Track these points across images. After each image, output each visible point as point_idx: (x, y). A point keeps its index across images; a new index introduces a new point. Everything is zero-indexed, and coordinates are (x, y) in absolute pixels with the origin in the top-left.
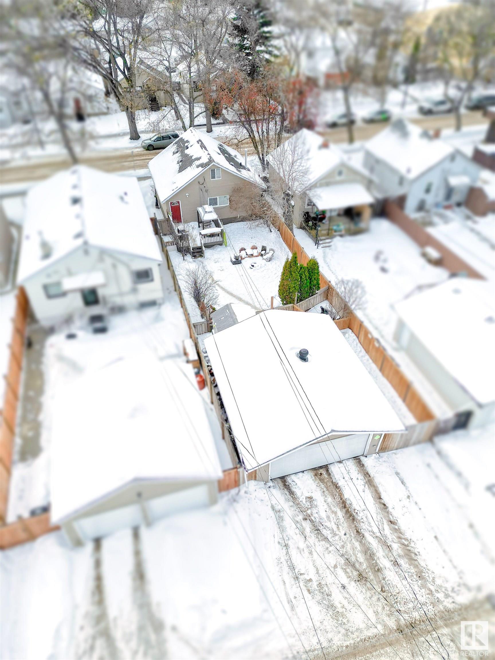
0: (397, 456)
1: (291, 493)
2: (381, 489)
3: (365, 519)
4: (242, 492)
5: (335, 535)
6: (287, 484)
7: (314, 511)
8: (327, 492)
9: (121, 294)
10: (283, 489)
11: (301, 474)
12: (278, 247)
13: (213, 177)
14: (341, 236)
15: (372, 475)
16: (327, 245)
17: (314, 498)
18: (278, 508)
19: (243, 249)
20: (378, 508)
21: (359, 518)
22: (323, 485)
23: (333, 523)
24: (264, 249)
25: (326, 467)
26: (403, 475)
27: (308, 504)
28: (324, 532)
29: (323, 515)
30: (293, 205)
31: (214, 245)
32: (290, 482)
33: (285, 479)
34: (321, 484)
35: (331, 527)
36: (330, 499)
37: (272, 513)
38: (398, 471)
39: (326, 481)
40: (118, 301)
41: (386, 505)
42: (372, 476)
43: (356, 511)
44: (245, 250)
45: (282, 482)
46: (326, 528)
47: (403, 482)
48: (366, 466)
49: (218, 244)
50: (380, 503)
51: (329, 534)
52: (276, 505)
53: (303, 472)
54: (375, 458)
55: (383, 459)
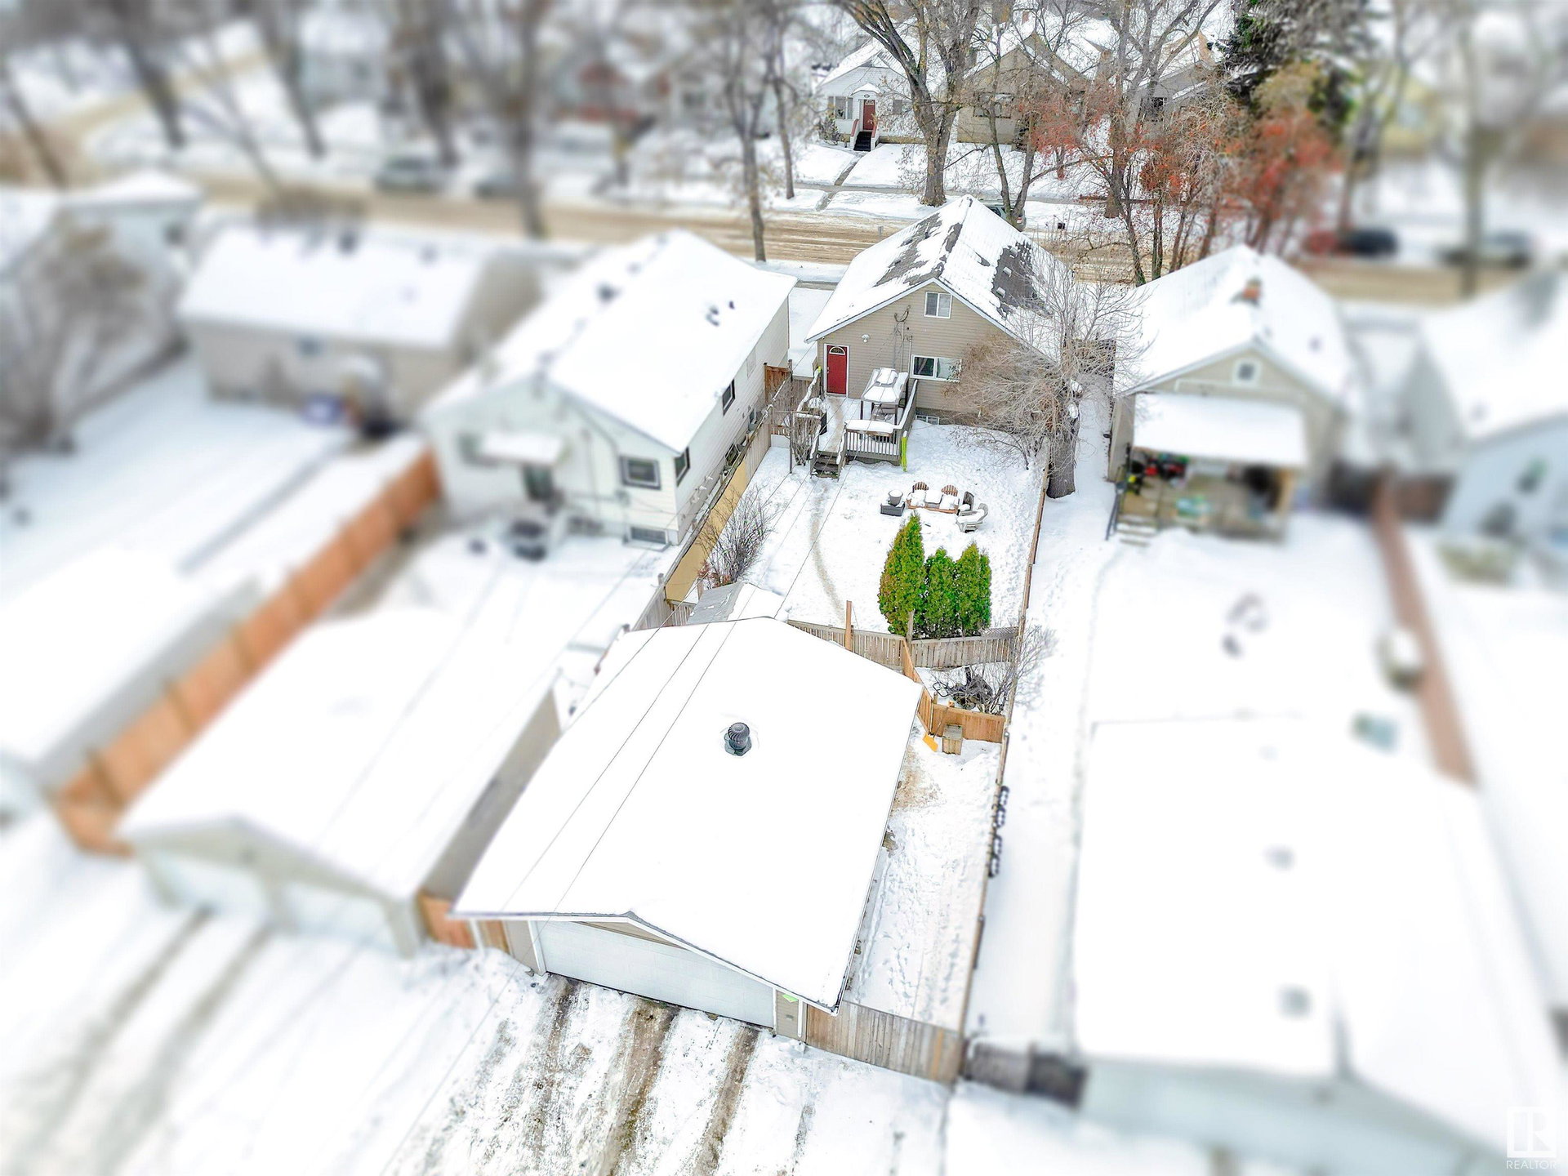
0: (846, 1075)
1: (561, 1019)
2: (736, 1123)
3: (649, 1161)
4: (470, 966)
5: (565, 1153)
6: (571, 998)
7: (570, 1082)
8: (626, 1058)
10: (553, 1005)
11: (614, 995)
13: (931, 309)
14: (1194, 530)
16: (1140, 539)
17: (592, 1056)
18: (510, 1032)
19: (923, 487)
20: (696, 1156)
21: (640, 1152)
22: (632, 1041)
23: (580, 1128)
24: (968, 499)
25: (673, 1010)
26: (815, 1122)
27: (573, 1060)
29: (579, 1098)
31: (878, 461)
32: (580, 998)
33: (578, 987)
34: (632, 1035)
35: (569, 1133)
36: (619, 1077)
37: (489, 1034)
38: (816, 1108)
39: (647, 1035)
41: (719, 1161)
42: (747, 1083)
43: (647, 1134)
44: (926, 488)
45: (566, 989)
46: (560, 1128)
47: (800, 1138)
48: (755, 1053)
49: (890, 462)
50: (712, 1149)
51: (556, 1143)
52: (513, 1026)
53: (621, 992)
54: (792, 1051)
55: (807, 1063)
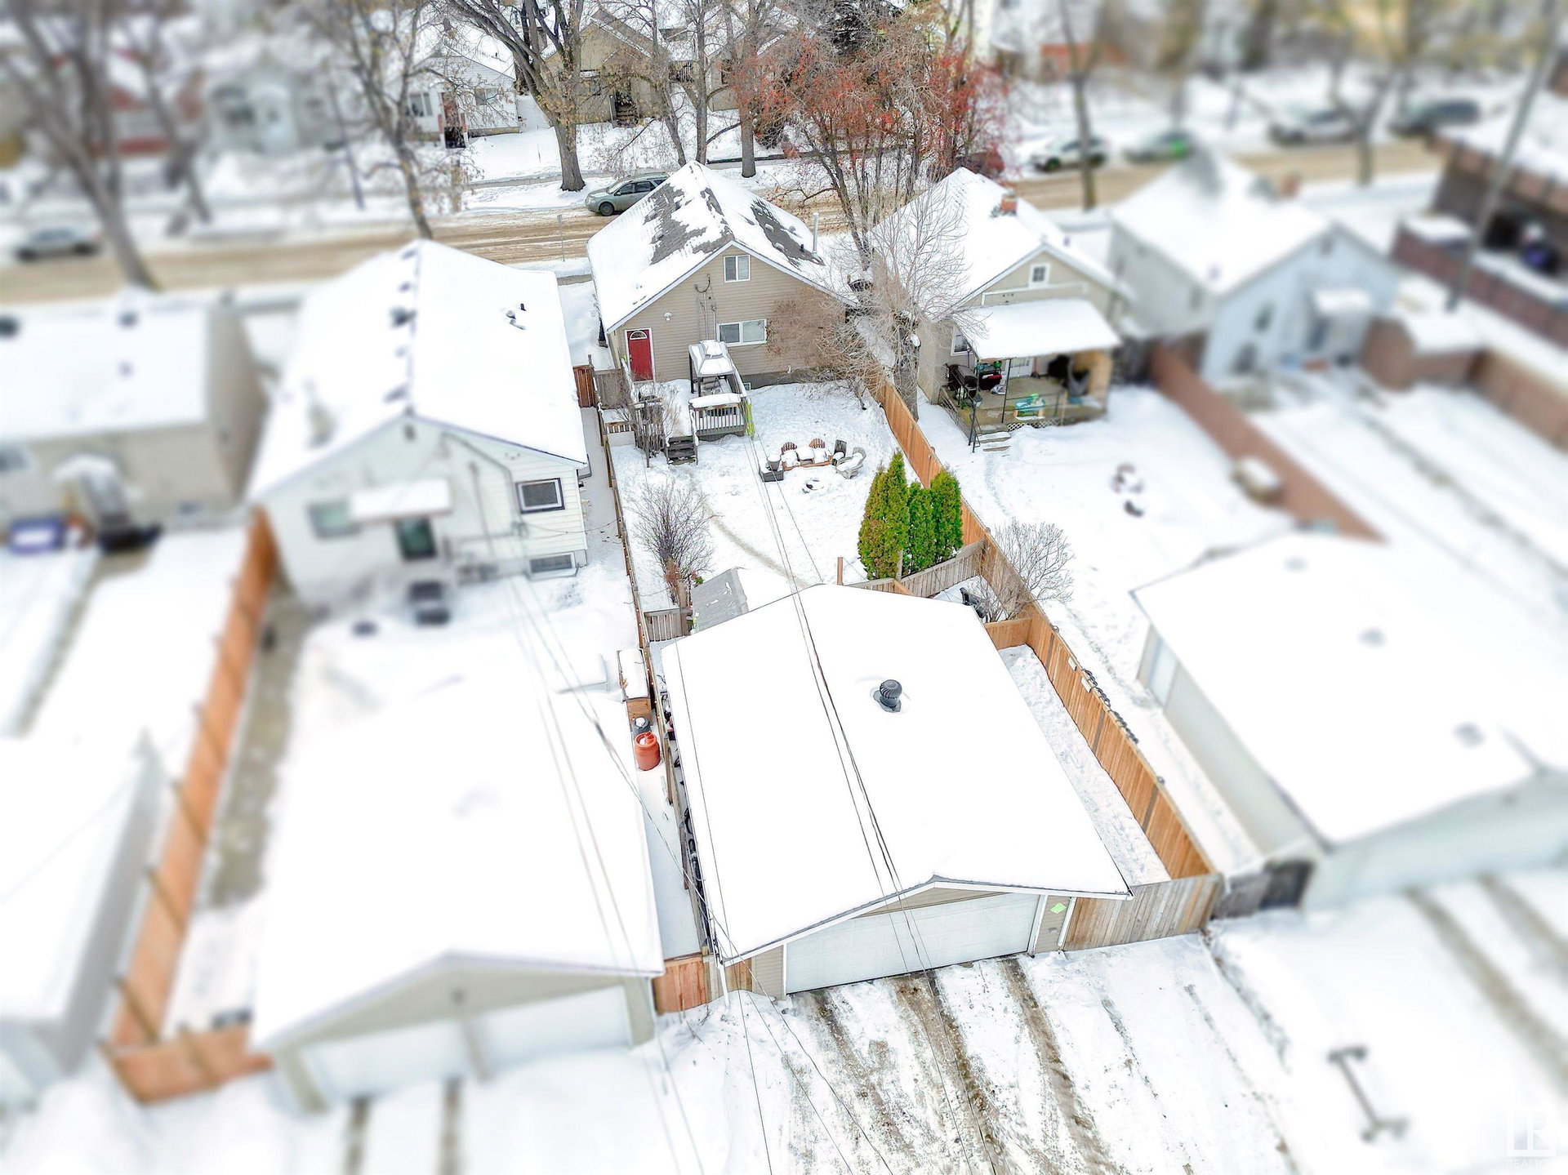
0: (1112, 961)
1: (836, 1029)
2: (1060, 1040)
3: (1012, 1108)
4: (715, 1018)
5: (933, 1139)
6: (828, 1007)
7: (888, 1077)
8: (923, 1035)
9: (488, 537)
10: (818, 1019)
11: (865, 986)
12: (877, 445)
13: (731, 275)
14: (1036, 425)
15: (1041, 1003)
16: (999, 444)
17: (890, 1046)
18: (798, 1062)
19: (790, 446)
20: (1048, 1084)
21: (997, 1104)
22: (916, 1018)
23: (930, 1111)
24: (840, 447)
25: (930, 975)
26: (1120, 1007)
27: (875, 1058)
28: (907, 1131)
29: (908, 1088)
30: (916, 344)
31: (723, 436)
32: (836, 1002)
33: (826, 994)
34: (912, 1013)
35: (923, 1121)
36: (928, 1054)
37: (783, 1075)
38: (1111, 998)
39: (924, 1007)
40: (481, 552)
41: (1071, 1078)
42: (1043, 1005)
43: (992, 1087)
44: (794, 447)
45: (817, 1001)
46: (912, 1121)
47: (1118, 1027)
48: (1029, 977)
49: (734, 433)
50: (1057, 1072)
51: (918, 1135)
52: (795, 1057)
53: (871, 981)
54: (1056, 961)
55: (1076, 966)
